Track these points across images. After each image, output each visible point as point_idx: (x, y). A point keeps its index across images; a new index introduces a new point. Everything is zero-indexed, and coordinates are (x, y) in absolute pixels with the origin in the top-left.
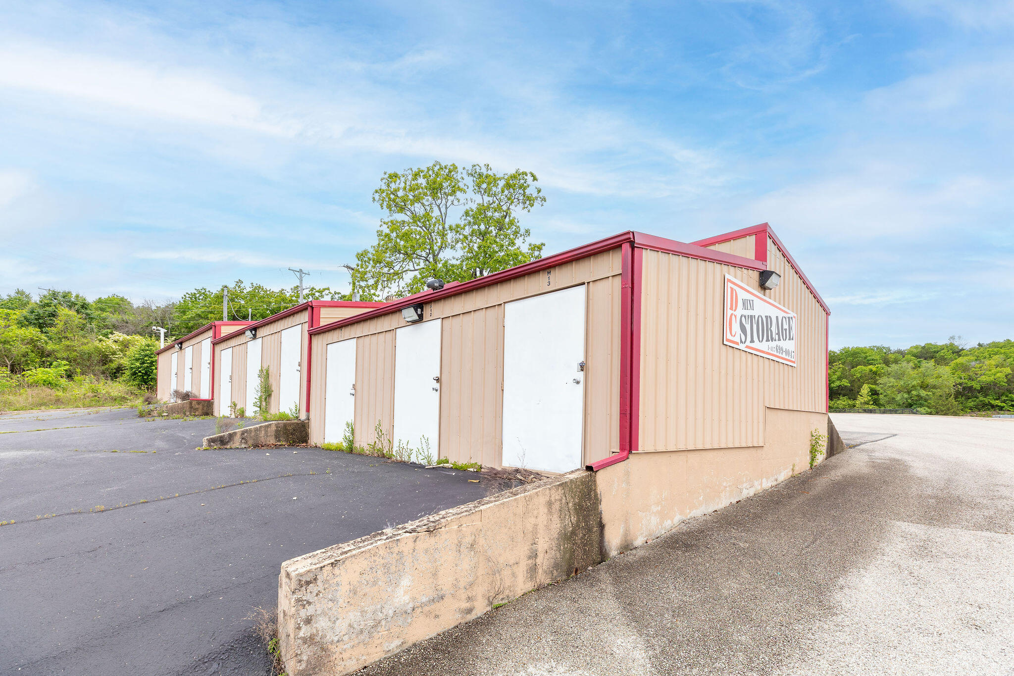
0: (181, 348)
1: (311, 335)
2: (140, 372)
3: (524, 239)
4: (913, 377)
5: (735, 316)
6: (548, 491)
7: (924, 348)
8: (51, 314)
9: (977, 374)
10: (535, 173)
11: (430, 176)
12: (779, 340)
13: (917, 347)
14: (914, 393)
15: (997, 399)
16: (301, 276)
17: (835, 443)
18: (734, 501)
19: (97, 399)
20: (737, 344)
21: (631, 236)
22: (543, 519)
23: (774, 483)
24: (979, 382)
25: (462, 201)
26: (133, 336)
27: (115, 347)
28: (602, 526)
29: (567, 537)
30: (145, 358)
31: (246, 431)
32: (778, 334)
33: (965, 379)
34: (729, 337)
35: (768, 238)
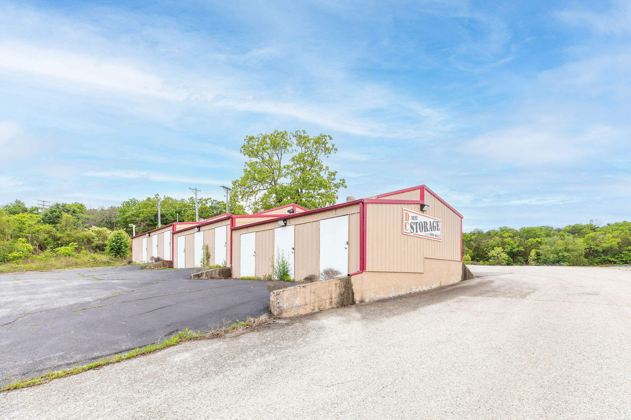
0: (149, 235)
1: (232, 230)
2: (115, 248)
3: (325, 172)
4: (560, 244)
5: (408, 223)
6: (335, 280)
7: (574, 227)
8: (57, 216)
9: (601, 243)
10: (331, 135)
11: (272, 139)
12: (432, 230)
13: (569, 227)
14: (560, 254)
15: (613, 257)
16: (196, 192)
17: (467, 275)
18: (408, 292)
19: (96, 263)
20: (409, 233)
21: (362, 201)
22: (334, 289)
23: (430, 288)
24: (602, 247)
25: (290, 151)
26: (102, 228)
27: (94, 234)
28: (353, 294)
29: (341, 295)
30: (118, 241)
31: (208, 272)
32: (431, 228)
33: (593, 245)
34: (405, 231)
35: (425, 190)
